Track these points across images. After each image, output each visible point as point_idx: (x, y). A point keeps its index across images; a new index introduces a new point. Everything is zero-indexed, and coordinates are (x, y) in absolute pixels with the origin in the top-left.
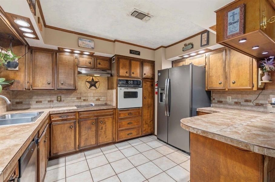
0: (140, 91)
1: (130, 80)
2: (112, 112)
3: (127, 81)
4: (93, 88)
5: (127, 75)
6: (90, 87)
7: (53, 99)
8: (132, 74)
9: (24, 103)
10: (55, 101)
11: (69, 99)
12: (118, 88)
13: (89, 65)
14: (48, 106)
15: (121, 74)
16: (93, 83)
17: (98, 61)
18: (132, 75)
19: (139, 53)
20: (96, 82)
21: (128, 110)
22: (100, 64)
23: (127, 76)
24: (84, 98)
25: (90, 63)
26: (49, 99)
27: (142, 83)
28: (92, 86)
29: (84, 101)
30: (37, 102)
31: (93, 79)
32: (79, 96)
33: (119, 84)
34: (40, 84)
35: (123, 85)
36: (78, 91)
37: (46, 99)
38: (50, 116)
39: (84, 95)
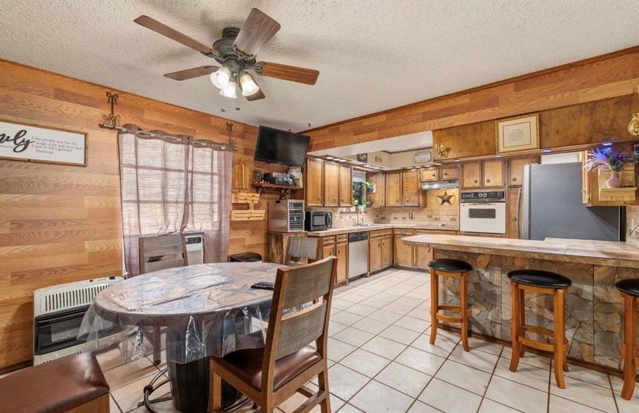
0: (500, 208)
1: (483, 193)
3: (476, 194)
4: (446, 204)
5: (478, 185)
6: (442, 203)
7: (406, 216)
9: (386, 218)
10: (408, 219)
11: (419, 217)
12: (461, 204)
14: (402, 222)
15: (465, 185)
16: (445, 198)
17: (444, 171)
18: (487, 184)
20: (451, 197)
22: (446, 174)
23: (475, 186)
24: (436, 217)
25: (434, 176)
26: (403, 216)
27: (506, 195)
28: (444, 202)
29: (436, 219)
30: (394, 218)
31: (446, 194)
32: (430, 214)
33: (462, 198)
34: (392, 202)
35: (470, 200)
36: (428, 208)
37: (400, 216)
38: (393, 229)
39: (436, 213)
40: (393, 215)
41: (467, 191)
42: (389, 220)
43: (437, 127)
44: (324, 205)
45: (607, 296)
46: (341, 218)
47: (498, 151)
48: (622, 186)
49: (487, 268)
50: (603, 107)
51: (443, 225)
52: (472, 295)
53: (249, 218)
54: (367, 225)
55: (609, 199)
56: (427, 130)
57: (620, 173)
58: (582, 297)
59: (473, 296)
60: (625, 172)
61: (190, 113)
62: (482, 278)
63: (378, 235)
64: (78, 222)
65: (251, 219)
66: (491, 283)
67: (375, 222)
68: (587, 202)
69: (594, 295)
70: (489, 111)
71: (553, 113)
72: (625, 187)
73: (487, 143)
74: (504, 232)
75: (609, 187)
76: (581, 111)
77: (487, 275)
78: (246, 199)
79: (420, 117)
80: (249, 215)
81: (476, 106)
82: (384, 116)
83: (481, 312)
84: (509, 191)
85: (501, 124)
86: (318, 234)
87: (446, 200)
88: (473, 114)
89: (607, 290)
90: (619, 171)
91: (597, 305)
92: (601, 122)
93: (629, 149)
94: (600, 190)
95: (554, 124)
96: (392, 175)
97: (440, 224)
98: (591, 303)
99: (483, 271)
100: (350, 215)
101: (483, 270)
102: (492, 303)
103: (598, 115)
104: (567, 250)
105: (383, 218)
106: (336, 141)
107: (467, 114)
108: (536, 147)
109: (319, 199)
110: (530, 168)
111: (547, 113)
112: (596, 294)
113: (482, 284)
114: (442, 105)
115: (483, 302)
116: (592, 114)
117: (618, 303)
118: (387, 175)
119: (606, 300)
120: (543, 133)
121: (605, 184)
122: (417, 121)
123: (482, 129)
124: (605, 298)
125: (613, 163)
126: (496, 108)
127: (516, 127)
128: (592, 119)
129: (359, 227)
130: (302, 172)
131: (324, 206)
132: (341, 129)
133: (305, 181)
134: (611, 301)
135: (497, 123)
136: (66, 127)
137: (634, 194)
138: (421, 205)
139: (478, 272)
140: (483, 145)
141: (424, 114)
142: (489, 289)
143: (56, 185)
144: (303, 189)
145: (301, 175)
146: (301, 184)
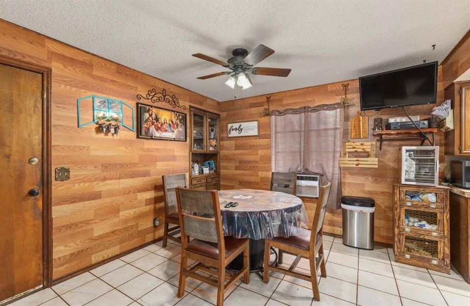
53: (357, 165)
61: (310, 89)
64: (256, 162)
65: (360, 166)
78: (355, 148)
80: (357, 162)
133: (459, 119)
136: (253, 119)
143: (250, 146)
144: (453, 130)
145: (451, 112)
146: (449, 124)
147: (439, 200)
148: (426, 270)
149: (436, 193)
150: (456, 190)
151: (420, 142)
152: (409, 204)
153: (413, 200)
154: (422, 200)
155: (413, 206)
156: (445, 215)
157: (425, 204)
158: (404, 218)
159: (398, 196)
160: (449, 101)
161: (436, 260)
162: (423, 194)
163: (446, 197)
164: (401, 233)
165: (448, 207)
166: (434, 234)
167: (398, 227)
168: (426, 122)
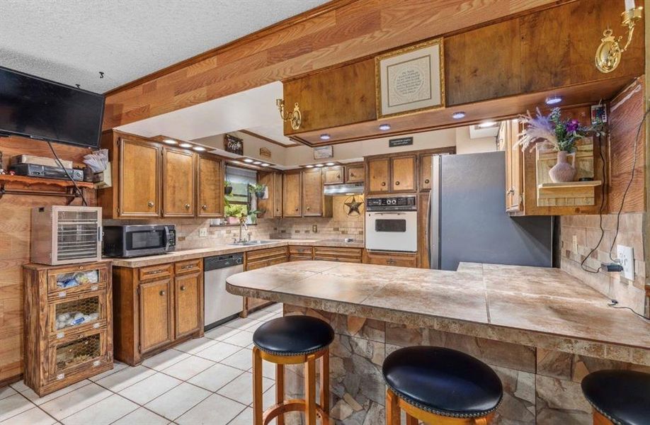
0: (411, 218)
1: (391, 199)
2: (359, 253)
3: (384, 200)
4: (355, 213)
5: (385, 188)
6: (350, 212)
7: (309, 229)
8: (395, 185)
9: (287, 232)
10: (311, 232)
11: (325, 229)
12: (367, 213)
13: (338, 179)
14: (305, 237)
15: (372, 189)
16: (353, 205)
17: (350, 171)
18: (396, 188)
19: (410, 142)
20: (359, 204)
21: (388, 254)
22: (352, 175)
23: (383, 190)
24: (343, 229)
25: (339, 177)
26: (306, 229)
27: (418, 201)
28: (352, 210)
29: (343, 232)
30: (296, 232)
31: (354, 200)
32: (336, 226)
33: (368, 206)
34: (290, 211)
35: (375, 208)
36: (335, 219)
37: (303, 228)
38: (288, 247)
39: (343, 225)
40: (295, 228)
41: (374, 197)
42: (290, 234)
43: (289, 74)
44: (162, 214)
45: (561, 397)
46: (211, 233)
47: (380, 112)
48: (576, 178)
49: (362, 331)
50: (551, 21)
51: (350, 240)
52: (340, 380)
54: (255, 242)
55: (553, 204)
56: (274, 81)
57: (573, 154)
58: (516, 394)
59: (342, 383)
60: (580, 155)
62: (356, 350)
63: (262, 256)
66: (369, 360)
67: (272, 237)
68: (517, 208)
69: (537, 394)
70: (366, 38)
71: (467, 37)
72: (580, 180)
73: (363, 99)
74: (415, 250)
75: (555, 181)
76: (513, 31)
77: (362, 344)
79: (264, 57)
81: (346, 31)
82: (215, 59)
83: (354, 412)
84: (421, 197)
85: (384, 63)
86: (129, 263)
87: (354, 208)
88: (341, 46)
89: (560, 383)
90: (569, 152)
91: (543, 412)
92: (549, 50)
93: (583, 114)
94: (540, 186)
95: (469, 59)
96: (291, 176)
97: (346, 240)
98: (532, 409)
99: (356, 337)
100: (229, 228)
101: (358, 336)
102: (372, 397)
103: (543, 37)
104: (491, 301)
105: (283, 232)
106: (151, 106)
107: (332, 48)
108: (439, 103)
109: (150, 206)
110: (440, 160)
111: (457, 38)
112: (541, 391)
113: (356, 360)
114: (295, 35)
115: (357, 394)
116: (532, 33)
117: (578, 411)
118: (285, 176)
119: (559, 403)
120: (452, 77)
121: (548, 177)
122: (261, 65)
123: (356, 75)
124: (557, 400)
125: (561, 136)
126: (377, 34)
127: (406, 68)
128: (531, 46)
129: (241, 246)
130: (110, 159)
131: (162, 217)
132: (158, 86)
133: (117, 175)
134: (567, 406)
135: (379, 61)
137: (592, 194)
138: (324, 214)
139: (349, 337)
140: (357, 105)
141: (270, 51)
142: (366, 371)
144: (111, 188)
145: (108, 165)
146: (107, 180)
147: (101, 279)
148: (87, 380)
149: (98, 270)
150: (118, 262)
151: (65, 200)
152: (63, 294)
153: (67, 287)
154: (81, 284)
155: (68, 295)
156: (108, 295)
157: (84, 288)
158: (55, 319)
159: (45, 286)
160: (106, 151)
161: (97, 360)
162: (81, 275)
163: (109, 272)
164: (50, 345)
165: (111, 286)
166: (97, 325)
167: (45, 338)
168: (81, 173)
